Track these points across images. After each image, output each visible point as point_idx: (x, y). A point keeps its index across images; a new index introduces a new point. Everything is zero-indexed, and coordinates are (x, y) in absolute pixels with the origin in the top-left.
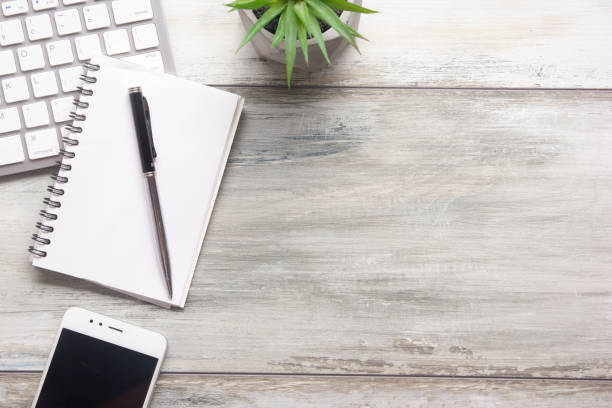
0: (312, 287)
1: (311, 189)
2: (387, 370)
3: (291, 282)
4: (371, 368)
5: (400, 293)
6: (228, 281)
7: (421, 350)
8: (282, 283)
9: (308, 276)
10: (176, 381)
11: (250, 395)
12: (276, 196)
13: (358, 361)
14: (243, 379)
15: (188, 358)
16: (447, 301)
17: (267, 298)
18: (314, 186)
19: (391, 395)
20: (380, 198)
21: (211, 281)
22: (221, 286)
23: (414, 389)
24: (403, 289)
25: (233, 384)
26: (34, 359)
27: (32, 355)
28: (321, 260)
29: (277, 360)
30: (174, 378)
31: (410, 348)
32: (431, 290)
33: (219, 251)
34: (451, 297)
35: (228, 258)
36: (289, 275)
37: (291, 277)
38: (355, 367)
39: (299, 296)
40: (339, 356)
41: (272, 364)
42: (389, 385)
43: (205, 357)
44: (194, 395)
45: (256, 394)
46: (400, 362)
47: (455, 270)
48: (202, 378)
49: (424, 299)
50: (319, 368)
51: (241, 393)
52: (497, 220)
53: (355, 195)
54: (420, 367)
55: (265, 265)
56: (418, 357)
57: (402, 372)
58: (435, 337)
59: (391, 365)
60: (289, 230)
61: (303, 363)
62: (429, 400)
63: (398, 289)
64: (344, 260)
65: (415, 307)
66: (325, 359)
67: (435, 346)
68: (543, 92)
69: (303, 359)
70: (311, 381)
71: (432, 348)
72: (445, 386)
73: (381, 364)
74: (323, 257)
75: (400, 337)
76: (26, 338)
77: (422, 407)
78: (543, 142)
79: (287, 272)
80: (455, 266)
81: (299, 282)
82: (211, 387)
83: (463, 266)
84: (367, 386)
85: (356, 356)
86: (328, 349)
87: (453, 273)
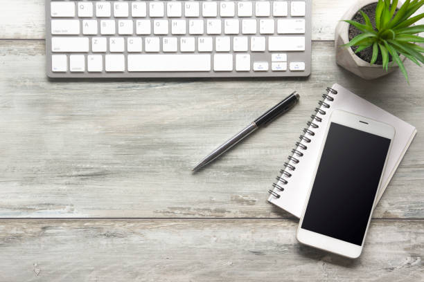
0: (181, 164)
1: (180, 104)
2: (227, 215)
3: (167, 161)
4: (217, 214)
5: (235, 167)
6: (128, 161)
7: (248, 202)
8: (162, 162)
9: (178, 157)
10: (97, 223)
11: (143, 232)
12: (158, 108)
13: (209, 210)
14: (138, 222)
15: (104, 209)
16: (264, 172)
17: (153, 172)
18: (182, 102)
19: (230, 230)
20: (222, 109)
21: (119, 161)
22: (124, 164)
23: (244, 226)
24: (237, 165)
25: (132, 225)
26: (9, 211)
27: (8, 208)
28: (186, 148)
29: (159, 210)
30: (95, 222)
31: (241, 201)
32: (254, 165)
33: (123, 143)
34: (267, 169)
35: (129, 147)
36: (167, 157)
38: (207, 214)
39: (173, 170)
40: (197, 207)
41: (156, 212)
42: (228, 224)
43: (115, 208)
44: (108, 232)
45: (146, 231)
46: (235, 210)
47: (268, 153)
48: (114, 221)
49: (250, 171)
50: (185, 214)
51: (137, 230)
52: (294, 122)
53: (207, 107)
54: (247, 213)
55: (152, 152)
56: (246, 207)
57: (236, 216)
58: (256, 194)
59: (229, 212)
60: (166, 129)
61: (176, 212)
62: (253, 233)
63: (234, 165)
64: (200, 147)
65: (244, 176)
66: (189, 209)
67: (256, 200)
68: (322, 43)
69: (175, 208)
70: (180, 223)
71: (254, 201)
72: (262, 224)
73: (223, 211)
74: (188, 146)
75: (235, 195)
76: (3, 198)
77: (248, 237)
78: (322, 74)
79: (165, 155)
80: (268, 151)
81: (173, 161)
82: (119, 227)
83: (273, 151)
84: (214, 225)
85: (207, 206)
86: (190, 203)
87: (267, 155)
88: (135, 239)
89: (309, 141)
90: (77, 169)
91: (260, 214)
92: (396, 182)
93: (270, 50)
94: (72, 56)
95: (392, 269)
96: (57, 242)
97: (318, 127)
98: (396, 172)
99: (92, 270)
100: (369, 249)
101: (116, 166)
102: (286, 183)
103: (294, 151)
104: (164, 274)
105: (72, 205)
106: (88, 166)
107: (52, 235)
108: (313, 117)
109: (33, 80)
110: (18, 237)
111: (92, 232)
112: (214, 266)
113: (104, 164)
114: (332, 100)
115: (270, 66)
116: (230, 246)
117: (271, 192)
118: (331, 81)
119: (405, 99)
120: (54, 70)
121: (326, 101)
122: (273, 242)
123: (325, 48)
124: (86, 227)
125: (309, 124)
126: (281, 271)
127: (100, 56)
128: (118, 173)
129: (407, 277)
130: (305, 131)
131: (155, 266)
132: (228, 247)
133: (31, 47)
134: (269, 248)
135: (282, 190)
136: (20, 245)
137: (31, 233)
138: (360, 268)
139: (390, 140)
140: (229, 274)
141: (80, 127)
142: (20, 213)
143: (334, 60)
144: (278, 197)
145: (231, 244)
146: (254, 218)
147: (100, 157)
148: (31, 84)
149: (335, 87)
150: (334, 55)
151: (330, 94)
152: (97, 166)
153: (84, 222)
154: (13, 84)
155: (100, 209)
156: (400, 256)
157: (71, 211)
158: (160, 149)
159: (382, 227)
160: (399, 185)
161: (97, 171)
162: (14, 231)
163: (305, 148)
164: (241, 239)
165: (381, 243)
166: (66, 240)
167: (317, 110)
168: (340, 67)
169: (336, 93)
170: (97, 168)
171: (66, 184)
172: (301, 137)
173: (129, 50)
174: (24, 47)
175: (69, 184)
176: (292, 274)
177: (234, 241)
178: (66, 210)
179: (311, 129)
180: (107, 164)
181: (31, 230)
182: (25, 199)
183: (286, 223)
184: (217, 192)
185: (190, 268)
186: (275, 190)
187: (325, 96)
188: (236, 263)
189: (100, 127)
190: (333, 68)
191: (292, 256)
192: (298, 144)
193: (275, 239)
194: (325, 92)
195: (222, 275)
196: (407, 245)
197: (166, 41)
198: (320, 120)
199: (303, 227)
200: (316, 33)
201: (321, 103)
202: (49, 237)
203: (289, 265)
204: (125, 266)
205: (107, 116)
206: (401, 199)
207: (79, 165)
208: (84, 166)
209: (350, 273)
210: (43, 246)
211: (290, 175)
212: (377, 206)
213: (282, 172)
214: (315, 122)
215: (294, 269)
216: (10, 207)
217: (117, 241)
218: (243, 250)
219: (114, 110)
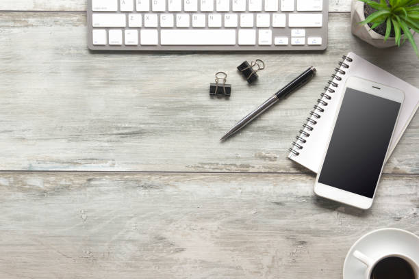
0: (210, 124)
2: (251, 170)
3: (198, 121)
4: (242, 169)
5: (259, 127)
6: (163, 121)
7: (270, 159)
8: (193, 122)
9: (207, 118)
10: (136, 176)
11: (176, 184)
12: (189, 74)
13: (235, 165)
14: (172, 175)
15: (142, 164)
16: (284, 132)
17: (185, 131)
18: (211, 68)
19: (254, 183)
21: (153, 122)
22: (159, 124)
23: (266, 180)
24: (260, 125)
25: (166, 178)
26: (58, 165)
27: (57, 162)
28: (214, 109)
29: (191, 165)
30: (134, 175)
31: (264, 158)
32: (276, 126)
33: (158, 105)
34: (287, 129)
35: (163, 109)
36: (197, 118)
37: (199, 119)
38: (234, 168)
39: (202, 129)
40: (223, 163)
41: (188, 167)
42: (252, 178)
43: (152, 163)
44: (145, 184)
45: (180, 183)
46: (258, 165)
47: (289, 114)
48: (150, 175)
49: (272, 130)
50: (213, 169)
51: (171, 182)
54: (269, 168)
55: (184, 113)
56: (268, 163)
57: (259, 171)
58: (278, 152)
59: (253, 167)
60: (197, 93)
62: (275, 186)
63: (258, 125)
65: (266, 135)
66: (217, 164)
67: (278, 156)
68: (339, 14)
69: (205, 164)
70: (210, 176)
71: (276, 158)
72: (283, 178)
73: (248, 166)
75: (258, 152)
76: (52, 153)
77: (270, 189)
78: (339, 42)
79: (196, 116)
80: (289, 112)
81: (202, 122)
82: (155, 180)
83: (293, 112)
84: (240, 178)
85: (234, 162)
86: (218, 159)
87: (288, 116)
88: (169, 190)
89: (326, 104)
90: (118, 128)
91: (280, 169)
92: (404, 142)
93: (290, 26)
94: (110, 31)
95: (400, 218)
96: (101, 192)
97: (334, 91)
98: (405, 132)
99: (132, 217)
100: (379, 201)
101: (152, 126)
102: (305, 141)
103: (312, 113)
104: (195, 221)
105: (113, 160)
106: (127, 125)
107: (96, 186)
108: (330, 82)
109: (77, 48)
110: (67, 187)
111: (131, 184)
112: (240, 214)
113: (141, 124)
114: (348, 67)
115: (290, 41)
116: (254, 197)
117: (291, 150)
118: (346, 50)
119: (415, 66)
120: (94, 43)
121: (342, 68)
122: (292, 194)
123: (341, 19)
124: (127, 180)
125: (326, 88)
126: (300, 220)
127: (136, 31)
128: (153, 132)
129: (414, 226)
130: (323, 95)
131: (186, 214)
132: (251, 198)
133: (74, 18)
134: (289, 199)
135: (301, 148)
136: (68, 194)
137: (78, 184)
138: (371, 218)
139: (400, 104)
140: (252, 222)
141: (119, 91)
142: (68, 167)
143: (350, 30)
144: (298, 154)
145: (254, 195)
146: (275, 173)
147: (137, 117)
148: (76, 52)
149: (350, 55)
150: (350, 25)
151: (346, 62)
152: (134, 126)
153: (124, 175)
154: (59, 52)
155: (137, 163)
156: (407, 207)
157: (113, 165)
158: (191, 111)
159: (391, 182)
160: (408, 144)
161: (135, 130)
162: (63, 183)
163: (322, 111)
164: (264, 191)
165: (390, 196)
166: (108, 191)
167: (333, 76)
168: (355, 36)
169: (351, 60)
170: (135, 128)
171: (108, 141)
172: (319, 101)
173: (162, 26)
174: (68, 19)
175: (111, 141)
176: (309, 222)
177: (258, 193)
178: (108, 164)
179: (328, 93)
180: (144, 124)
181: (77, 182)
182: (71, 155)
183: (304, 178)
184: (243, 150)
185: (218, 216)
186: (295, 148)
187: (341, 64)
188: (260, 212)
189: (137, 91)
190: (348, 37)
191: (310, 207)
192: (315, 107)
193: (294, 191)
194: (341, 60)
195: (247, 222)
196: (414, 197)
197: (196, 18)
198: (336, 85)
199: (319, 181)
200: (333, 5)
201: (337, 70)
202: (94, 188)
203: (307, 214)
204: (161, 214)
205: (143, 81)
206: (409, 156)
207: (119, 125)
208: (123, 125)
209: (362, 222)
210: (88, 196)
211: (308, 135)
212: (388, 162)
213: (301, 132)
214: (331, 87)
215: (310, 218)
216: (58, 161)
217: (153, 192)
218: (266, 201)
219: (150, 76)
